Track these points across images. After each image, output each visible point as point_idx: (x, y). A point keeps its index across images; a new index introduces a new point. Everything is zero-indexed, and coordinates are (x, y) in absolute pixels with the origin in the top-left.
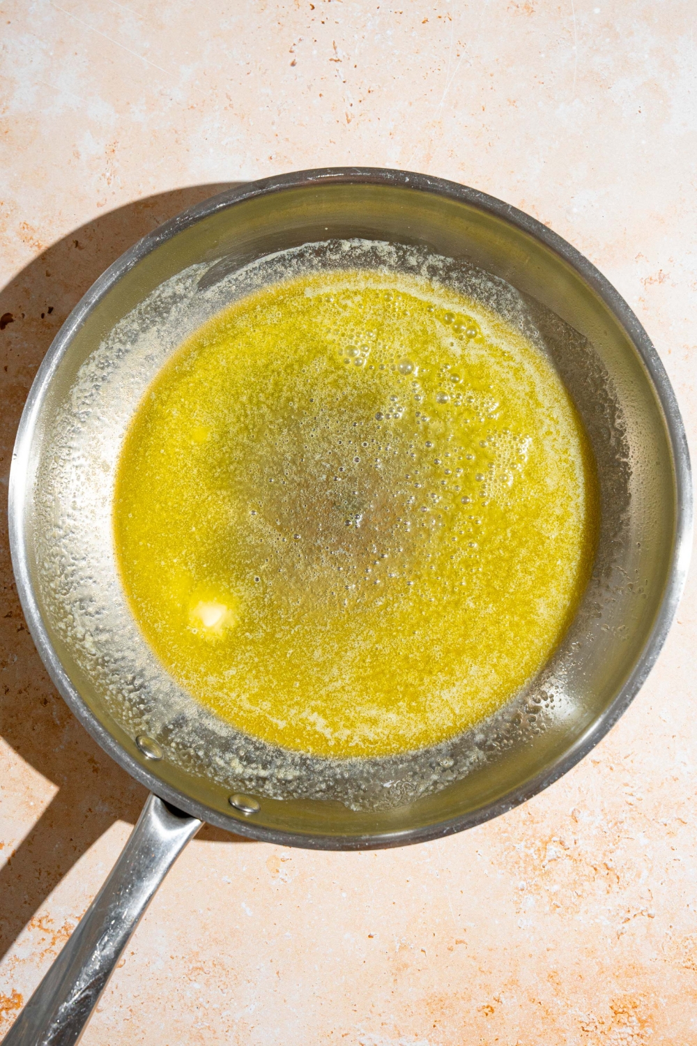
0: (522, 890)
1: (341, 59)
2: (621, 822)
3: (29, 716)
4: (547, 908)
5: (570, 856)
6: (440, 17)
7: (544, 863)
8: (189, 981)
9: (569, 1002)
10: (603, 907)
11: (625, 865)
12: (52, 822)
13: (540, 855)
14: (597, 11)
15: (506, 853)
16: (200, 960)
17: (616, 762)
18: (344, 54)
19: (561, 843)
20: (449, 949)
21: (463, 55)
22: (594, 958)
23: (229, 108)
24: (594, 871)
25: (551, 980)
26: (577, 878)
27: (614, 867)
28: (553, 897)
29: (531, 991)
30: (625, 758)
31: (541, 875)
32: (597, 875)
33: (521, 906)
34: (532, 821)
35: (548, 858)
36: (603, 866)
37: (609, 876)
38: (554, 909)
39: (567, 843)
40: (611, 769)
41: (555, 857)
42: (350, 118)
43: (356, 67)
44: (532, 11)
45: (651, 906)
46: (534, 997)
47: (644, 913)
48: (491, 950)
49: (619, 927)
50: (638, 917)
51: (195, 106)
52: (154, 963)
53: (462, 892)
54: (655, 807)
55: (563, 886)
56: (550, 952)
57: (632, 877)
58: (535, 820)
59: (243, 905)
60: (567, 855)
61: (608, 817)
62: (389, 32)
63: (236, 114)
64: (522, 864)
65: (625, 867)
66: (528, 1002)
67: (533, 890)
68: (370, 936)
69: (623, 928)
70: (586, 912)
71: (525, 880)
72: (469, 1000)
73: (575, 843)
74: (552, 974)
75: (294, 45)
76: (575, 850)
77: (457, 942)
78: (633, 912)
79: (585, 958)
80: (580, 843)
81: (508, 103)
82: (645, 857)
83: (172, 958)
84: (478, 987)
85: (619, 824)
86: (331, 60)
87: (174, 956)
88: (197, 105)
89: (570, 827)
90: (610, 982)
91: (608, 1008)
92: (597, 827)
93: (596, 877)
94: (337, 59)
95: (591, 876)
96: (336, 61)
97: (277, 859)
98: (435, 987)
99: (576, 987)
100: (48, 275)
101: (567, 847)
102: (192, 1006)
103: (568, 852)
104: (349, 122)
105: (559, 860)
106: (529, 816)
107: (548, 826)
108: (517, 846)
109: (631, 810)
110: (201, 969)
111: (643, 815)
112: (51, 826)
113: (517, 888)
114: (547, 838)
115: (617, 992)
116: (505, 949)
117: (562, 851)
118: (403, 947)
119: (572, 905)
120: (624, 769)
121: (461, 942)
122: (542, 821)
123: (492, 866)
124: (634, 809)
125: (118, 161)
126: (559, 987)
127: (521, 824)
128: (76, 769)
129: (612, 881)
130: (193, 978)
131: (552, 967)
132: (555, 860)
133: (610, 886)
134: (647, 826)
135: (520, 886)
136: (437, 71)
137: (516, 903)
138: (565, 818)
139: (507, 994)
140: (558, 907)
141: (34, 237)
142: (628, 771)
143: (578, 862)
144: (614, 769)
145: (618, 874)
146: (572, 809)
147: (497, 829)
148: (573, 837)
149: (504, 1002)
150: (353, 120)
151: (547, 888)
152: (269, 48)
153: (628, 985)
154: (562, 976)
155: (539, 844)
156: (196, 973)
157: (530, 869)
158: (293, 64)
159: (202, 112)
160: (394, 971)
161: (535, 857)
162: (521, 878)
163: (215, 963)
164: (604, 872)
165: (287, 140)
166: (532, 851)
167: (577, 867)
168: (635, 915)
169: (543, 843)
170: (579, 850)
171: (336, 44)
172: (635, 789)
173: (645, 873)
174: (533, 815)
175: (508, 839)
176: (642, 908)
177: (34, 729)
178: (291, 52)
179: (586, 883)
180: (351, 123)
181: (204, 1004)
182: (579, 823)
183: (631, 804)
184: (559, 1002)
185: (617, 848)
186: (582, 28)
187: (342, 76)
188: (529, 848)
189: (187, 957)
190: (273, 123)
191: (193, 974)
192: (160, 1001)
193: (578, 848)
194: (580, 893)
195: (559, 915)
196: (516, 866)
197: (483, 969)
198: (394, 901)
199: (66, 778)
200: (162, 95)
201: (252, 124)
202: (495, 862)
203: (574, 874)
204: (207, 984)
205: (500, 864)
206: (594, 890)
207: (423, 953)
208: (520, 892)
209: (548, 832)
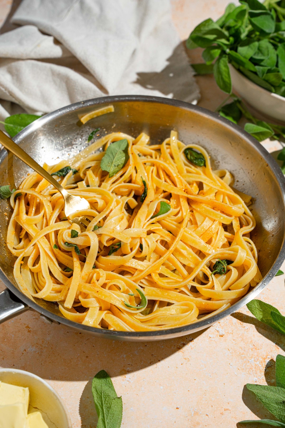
12: (4, 357)
20: (221, 414)
34: (256, 349)
64: (254, 369)
68: (177, 408)
77: (225, 410)
105: (273, 367)
106: (254, 346)
108: (250, 361)
112: (3, 359)
114: (265, 357)
118: (196, 413)
121: (227, 410)
122: (261, 349)
123: (239, 371)
127: (250, 350)
128: (19, 331)
132: (271, 367)
138: (272, 347)
147: (238, 353)
157: (258, 372)
161: (260, 366)
163: (91, 426)
166: (258, 363)
175: (245, 357)
188: (256, 361)
196: (251, 370)
198: (189, 390)
199: (13, 336)
202: (240, 368)
207: (207, 416)
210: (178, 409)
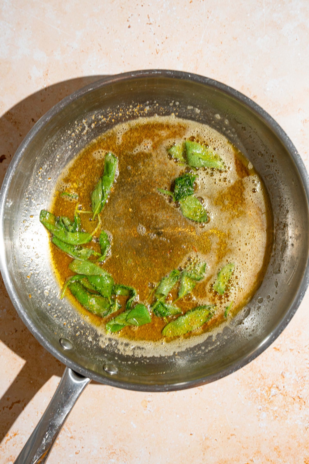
0: (260, 410)
1: (152, 22)
2: (305, 377)
3: (27, 342)
4: (272, 418)
8: (109, 459)
9: (285, 460)
10: (298, 416)
13: (267, 394)
15: (252, 393)
16: (114, 449)
17: (301, 349)
18: (153, 20)
19: (277, 388)
20: (228, 438)
21: (210, 18)
22: (295, 439)
23: (100, 50)
24: (293, 400)
25: (276, 450)
26: (285, 403)
27: (302, 397)
28: (275, 413)
29: (267, 456)
30: (305, 347)
31: (269, 403)
32: (295, 402)
33: (260, 417)
34: (263, 378)
35: (271, 395)
36: (297, 397)
38: (276, 418)
39: (280, 388)
40: (299, 352)
41: (275, 394)
42: (158, 51)
43: (159, 26)
46: (268, 458)
48: (247, 438)
49: (306, 425)
51: (84, 50)
52: (93, 451)
53: (232, 412)
55: (279, 407)
58: (265, 378)
59: (132, 423)
61: (299, 375)
62: (174, 8)
63: (104, 53)
64: (259, 398)
66: (266, 461)
67: (265, 410)
68: (191, 434)
70: (291, 419)
71: (261, 405)
72: (239, 461)
73: (284, 387)
74: (276, 448)
75: (129, 17)
77: (231, 435)
79: (291, 440)
80: (286, 387)
81: (233, 39)
83: (101, 448)
84: (242, 455)
86: (147, 24)
87: (102, 447)
89: (281, 380)
90: (304, 450)
91: (303, 462)
92: (293, 380)
95: (292, 402)
96: (149, 24)
97: (146, 401)
98: (223, 456)
99: (288, 453)
100: (20, 136)
103: (281, 392)
104: (157, 53)
105: (277, 395)
107: (271, 380)
108: (257, 390)
110: (115, 453)
113: (258, 409)
114: (270, 386)
115: (307, 454)
116: (254, 437)
117: (278, 391)
118: (207, 439)
119: (284, 416)
120: (305, 352)
121: (233, 435)
122: (268, 378)
123: (246, 400)
125: (49, 79)
126: (280, 454)
127: (258, 380)
129: (301, 403)
130: (111, 457)
131: (276, 444)
132: (275, 395)
133: (301, 406)
135: (259, 408)
136: (198, 26)
137: (258, 416)
138: (278, 376)
139: (256, 458)
140: (277, 417)
141: (13, 118)
142: (307, 353)
143: (286, 396)
145: (305, 400)
146: (281, 372)
147: (247, 383)
148: (282, 385)
149: (255, 461)
151: (272, 408)
152: (117, 20)
154: (281, 448)
155: (267, 388)
156: (112, 455)
157: (263, 400)
158: (129, 27)
159: (87, 53)
160: (203, 450)
161: (265, 394)
162: (259, 405)
163: (121, 450)
164: (298, 400)
165: (129, 64)
166: (264, 392)
167: (285, 398)
169: (269, 388)
170: (286, 390)
171: (149, 16)
174: (263, 375)
175: (252, 387)
177: (30, 348)
178: (128, 21)
179: (290, 406)
180: (159, 54)
182: (285, 378)
184: (280, 460)
185: (304, 389)
187: (153, 31)
189: (108, 448)
190: (122, 56)
191: (111, 455)
193: (285, 390)
194: (287, 410)
195: (278, 420)
196: (257, 399)
197: (244, 447)
198: (201, 418)
199: (46, 370)
200: (68, 46)
201: (112, 57)
202: (247, 398)
203: (284, 401)
204: (118, 459)
205: (249, 398)
206: (294, 408)
207: (216, 441)
208: (259, 411)
209: (271, 383)
210: (191, 436)
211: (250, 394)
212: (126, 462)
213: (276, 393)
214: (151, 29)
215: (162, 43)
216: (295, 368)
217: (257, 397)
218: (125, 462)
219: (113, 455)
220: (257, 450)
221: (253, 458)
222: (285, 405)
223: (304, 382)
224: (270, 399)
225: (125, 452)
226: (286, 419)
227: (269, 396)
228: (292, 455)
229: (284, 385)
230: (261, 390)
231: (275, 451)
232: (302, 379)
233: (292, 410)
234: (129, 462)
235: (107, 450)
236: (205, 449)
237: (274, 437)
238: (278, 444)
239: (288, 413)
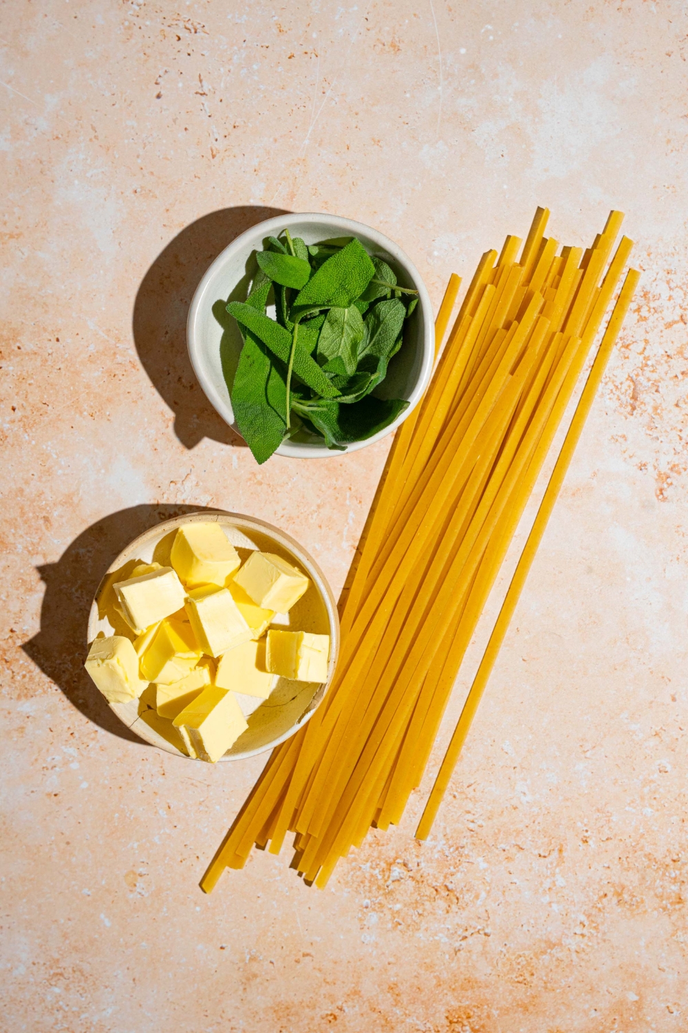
0: (367, 907)
1: (207, 92)
2: (462, 847)
4: (390, 925)
5: (412, 877)
6: (306, 53)
7: (388, 883)
8: (49, 986)
9: (407, 1012)
10: (442, 926)
11: (465, 887)
13: (384, 875)
14: (463, 51)
15: (352, 873)
16: (60, 966)
17: (459, 790)
18: (210, 87)
19: (405, 865)
21: (328, 93)
22: (432, 972)
23: (94, 140)
24: (435, 892)
25: (391, 991)
26: (419, 898)
27: (454, 889)
28: (396, 915)
29: (372, 1001)
30: (468, 787)
31: (385, 894)
32: (438, 896)
33: (365, 923)
35: (391, 879)
36: (443, 888)
37: (449, 897)
38: (396, 926)
39: (410, 865)
40: (455, 797)
41: (398, 878)
42: (214, 153)
43: (221, 101)
44: (399, 50)
45: (487, 925)
46: (375, 1006)
47: (481, 932)
48: (336, 963)
49: (457, 944)
50: (475, 935)
51: (60, 136)
52: (17, 968)
53: (309, 908)
54: (495, 834)
55: (405, 905)
56: (391, 966)
57: (471, 899)
58: (381, 843)
59: (102, 916)
60: (410, 877)
61: (450, 842)
62: (255, 66)
63: (101, 146)
65: (465, 889)
66: (369, 1011)
67: (376, 908)
69: (461, 945)
70: (426, 930)
71: (369, 898)
72: (314, 1008)
73: (418, 865)
74: (392, 986)
75: (160, 76)
76: (418, 871)
78: (470, 931)
79: (423, 972)
80: (423, 865)
81: (373, 143)
82: (483, 880)
83: (34, 964)
84: (322, 997)
85: (460, 849)
86: (197, 93)
87: (36, 962)
88: (62, 135)
89: (413, 850)
90: (446, 994)
91: (443, 1017)
92: (439, 851)
93: (436, 897)
94: (202, 92)
95: (432, 896)
96: (201, 94)
97: (134, 874)
98: (282, 996)
99: (414, 999)
101: (409, 869)
102: (52, 1009)
103: (411, 874)
104: (214, 156)
107: (393, 849)
109: (472, 836)
110: (61, 974)
111: (483, 841)
113: (362, 906)
115: (453, 1003)
116: (349, 962)
117: (406, 873)
119: (413, 923)
120: (467, 798)
124: (475, 835)
126: (399, 998)
129: (451, 902)
130: (53, 983)
131: (392, 979)
133: (449, 906)
134: (487, 851)
135: (364, 904)
136: (302, 109)
137: (360, 920)
139: (350, 1003)
140: (400, 924)
142: (470, 799)
143: (420, 883)
144: (457, 797)
145: (458, 895)
148: (416, 860)
149: (347, 1010)
150: (218, 155)
151: (390, 906)
152: (134, 79)
153: (463, 997)
154: (402, 988)
155: (383, 865)
156: (56, 979)
158: (159, 96)
159: (67, 142)
160: (244, 980)
162: (365, 896)
164: (444, 893)
165: (152, 173)
167: (419, 887)
168: (472, 934)
169: (387, 864)
171: (202, 77)
172: (477, 816)
173: (483, 895)
174: (379, 838)
176: (479, 927)
178: (157, 84)
179: (427, 903)
180: (215, 158)
181: (64, 1007)
182: (422, 847)
183: (472, 831)
184: (398, 1012)
185: (458, 871)
186: (447, 68)
187: (208, 110)
189: (48, 963)
190: (138, 157)
191: (54, 979)
192: (22, 1004)
193: (420, 870)
194: (421, 912)
195: (401, 931)
197: (328, 980)
200: (27, 124)
201: (117, 156)
203: (416, 894)
204: (67, 989)
205: (347, 883)
206: (434, 910)
208: (365, 910)
209: (393, 854)
211: (349, 873)
212: (85, 995)
213: (401, 875)
214: (203, 104)
215: (225, 136)
216: (445, 828)
217: (362, 882)
218: (81, 994)
219: (59, 979)
220: (354, 988)
221: (344, 1005)
222: (417, 902)
223: (459, 858)
224: (388, 887)
225: (83, 975)
226: (418, 930)
227: (386, 881)
228: (423, 1002)
229: (419, 861)
230: (371, 867)
231: (389, 992)
232: (457, 852)
233: (431, 913)
234: (89, 996)
235: (46, 968)
236: (248, 979)
237: (389, 964)
238: (395, 979)
239: (421, 917)
